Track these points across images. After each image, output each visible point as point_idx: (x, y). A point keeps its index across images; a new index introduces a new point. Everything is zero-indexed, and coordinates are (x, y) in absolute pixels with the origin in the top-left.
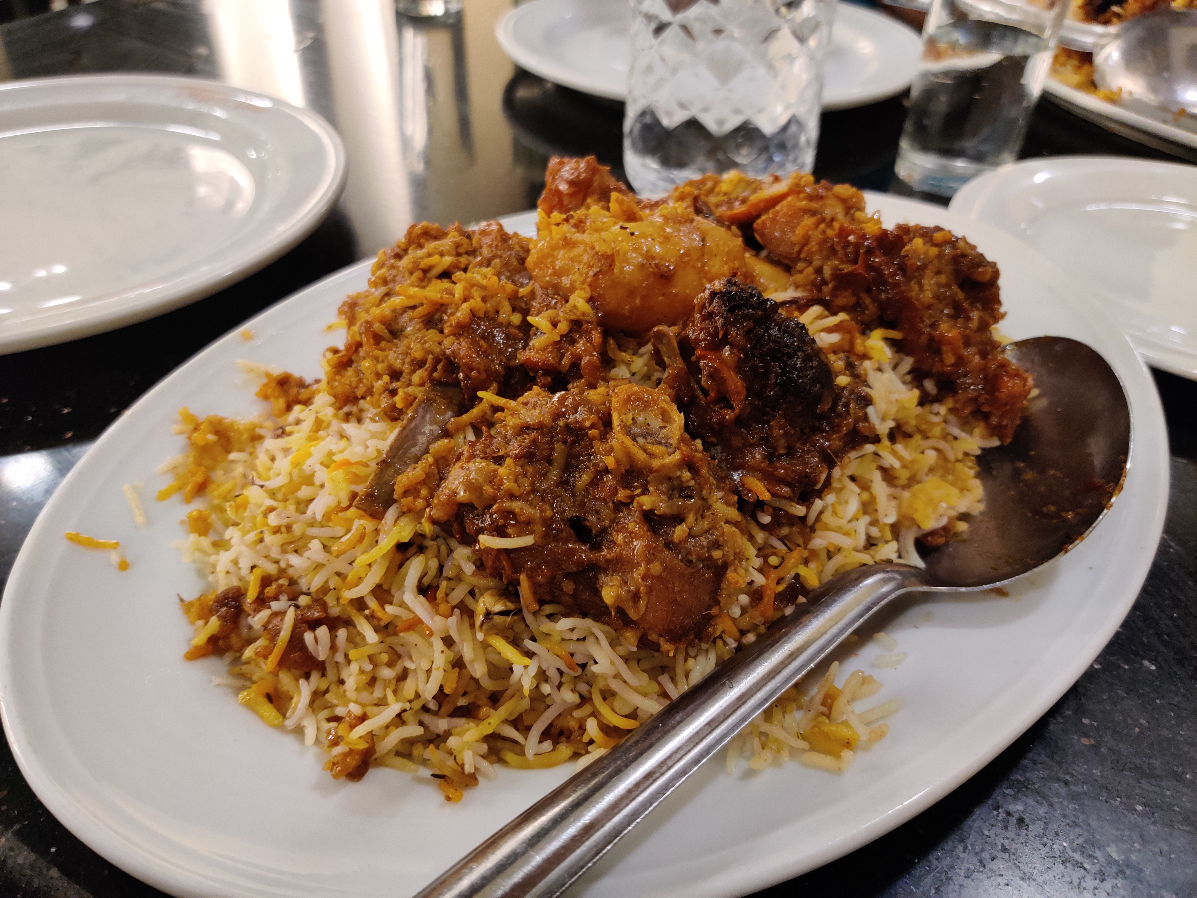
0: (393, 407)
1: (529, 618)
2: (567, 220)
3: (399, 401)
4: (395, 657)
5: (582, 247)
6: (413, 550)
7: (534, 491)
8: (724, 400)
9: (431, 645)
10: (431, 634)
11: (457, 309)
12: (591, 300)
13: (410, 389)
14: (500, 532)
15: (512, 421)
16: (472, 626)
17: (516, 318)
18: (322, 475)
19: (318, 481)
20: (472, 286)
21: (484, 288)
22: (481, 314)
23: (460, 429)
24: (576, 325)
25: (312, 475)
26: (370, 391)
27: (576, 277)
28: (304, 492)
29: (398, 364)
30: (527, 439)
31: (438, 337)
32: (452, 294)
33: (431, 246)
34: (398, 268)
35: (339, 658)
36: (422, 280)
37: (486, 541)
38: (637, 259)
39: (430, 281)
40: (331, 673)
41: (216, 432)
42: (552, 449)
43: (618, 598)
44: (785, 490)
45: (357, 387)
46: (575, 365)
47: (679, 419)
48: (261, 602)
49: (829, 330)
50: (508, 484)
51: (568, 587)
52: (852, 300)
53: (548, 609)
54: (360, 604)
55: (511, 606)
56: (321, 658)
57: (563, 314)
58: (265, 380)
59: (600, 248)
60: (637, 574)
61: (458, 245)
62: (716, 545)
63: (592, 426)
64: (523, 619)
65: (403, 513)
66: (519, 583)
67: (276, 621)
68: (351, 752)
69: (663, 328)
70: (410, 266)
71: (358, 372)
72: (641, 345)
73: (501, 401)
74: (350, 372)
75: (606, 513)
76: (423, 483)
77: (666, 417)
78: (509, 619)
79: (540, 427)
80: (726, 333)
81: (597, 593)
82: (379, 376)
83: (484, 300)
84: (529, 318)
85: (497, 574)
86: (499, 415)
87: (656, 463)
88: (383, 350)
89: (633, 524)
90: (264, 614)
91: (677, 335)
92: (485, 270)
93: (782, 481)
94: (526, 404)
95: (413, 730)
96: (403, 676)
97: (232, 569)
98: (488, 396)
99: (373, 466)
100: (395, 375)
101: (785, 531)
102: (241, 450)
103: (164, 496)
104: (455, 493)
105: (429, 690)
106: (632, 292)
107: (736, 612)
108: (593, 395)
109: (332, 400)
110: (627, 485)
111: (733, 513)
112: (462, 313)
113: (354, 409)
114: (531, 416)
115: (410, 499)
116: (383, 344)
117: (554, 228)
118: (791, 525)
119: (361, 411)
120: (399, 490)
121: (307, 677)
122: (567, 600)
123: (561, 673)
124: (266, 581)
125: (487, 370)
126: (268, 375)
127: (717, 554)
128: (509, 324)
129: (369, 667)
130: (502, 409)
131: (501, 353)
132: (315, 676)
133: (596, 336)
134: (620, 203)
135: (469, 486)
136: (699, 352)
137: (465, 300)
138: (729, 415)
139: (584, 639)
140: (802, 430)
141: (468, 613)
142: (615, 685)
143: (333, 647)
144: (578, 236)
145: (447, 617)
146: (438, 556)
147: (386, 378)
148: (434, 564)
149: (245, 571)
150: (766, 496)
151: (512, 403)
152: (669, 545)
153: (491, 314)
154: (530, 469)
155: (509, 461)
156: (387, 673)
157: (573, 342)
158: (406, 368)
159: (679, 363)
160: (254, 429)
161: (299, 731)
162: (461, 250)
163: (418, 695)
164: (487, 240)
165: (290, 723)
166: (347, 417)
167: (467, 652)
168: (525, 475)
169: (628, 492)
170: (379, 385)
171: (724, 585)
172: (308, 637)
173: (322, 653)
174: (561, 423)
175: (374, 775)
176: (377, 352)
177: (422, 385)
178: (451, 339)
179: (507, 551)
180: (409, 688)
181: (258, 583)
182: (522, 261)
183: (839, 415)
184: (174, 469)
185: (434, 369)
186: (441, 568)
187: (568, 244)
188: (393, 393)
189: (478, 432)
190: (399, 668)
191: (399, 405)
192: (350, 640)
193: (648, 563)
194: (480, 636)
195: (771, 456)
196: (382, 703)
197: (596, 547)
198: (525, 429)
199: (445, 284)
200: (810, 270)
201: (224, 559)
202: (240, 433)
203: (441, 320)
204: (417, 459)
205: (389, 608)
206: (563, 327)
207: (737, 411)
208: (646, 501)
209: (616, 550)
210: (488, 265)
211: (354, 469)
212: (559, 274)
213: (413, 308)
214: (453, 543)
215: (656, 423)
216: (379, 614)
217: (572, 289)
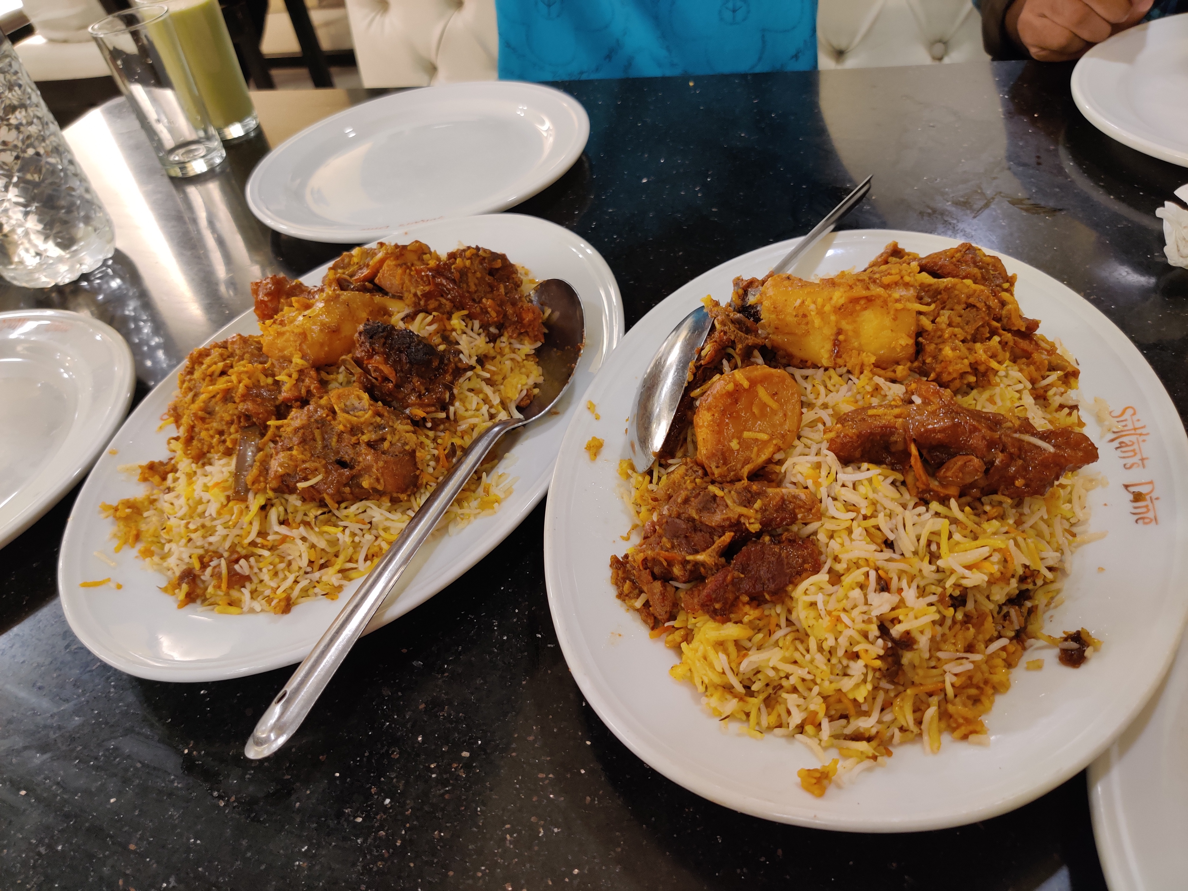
0: (228, 448)
1: (336, 512)
2: (274, 322)
3: (229, 444)
4: (282, 558)
5: (288, 334)
6: (268, 507)
7: (312, 455)
8: (386, 379)
9: (297, 545)
10: (294, 539)
11: (238, 387)
12: (303, 357)
13: (232, 437)
14: (306, 479)
15: (289, 429)
16: (312, 528)
17: (270, 380)
18: (206, 496)
19: (205, 500)
20: (240, 373)
21: (247, 372)
22: (251, 385)
23: (265, 444)
24: (301, 372)
25: (201, 498)
26: (211, 446)
27: (291, 349)
28: (200, 509)
29: (220, 428)
30: (300, 434)
31: (234, 406)
32: (231, 382)
33: (207, 361)
34: (194, 379)
35: (256, 570)
36: (211, 381)
37: (301, 485)
38: (316, 328)
39: (216, 380)
40: (255, 580)
41: (129, 507)
42: (313, 434)
43: (370, 484)
44: (433, 409)
45: (202, 448)
46: (309, 392)
47: (366, 396)
48: (204, 566)
49: (430, 324)
50: (300, 457)
51: (347, 490)
52: (437, 303)
53: (343, 505)
54: (253, 544)
55: (325, 510)
56: (247, 574)
57: (293, 369)
58: (139, 471)
59: (297, 331)
60: (374, 470)
61: (221, 355)
62: (406, 444)
63: (327, 416)
64: (334, 515)
65: (256, 494)
66: (324, 499)
67: (217, 570)
68: (280, 601)
69: (344, 357)
70: (202, 376)
71: (201, 440)
72: (339, 368)
73: (280, 422)
74: (195, 442)
75: (351, 451)
76: (259, 475)
77: (360, 398)
78: (326, 516)
79: (303, 427)
80: (373, 350)
81: (362, 488)
82: (212, 437)
83: (249, 378)
84: (277, 378)
85: (313, 499)
86: (282, 429)
87: (362, 420)
88: (208, 424)
89: (363, 449)
90: (209, 571)
91: (352, 358)
92: (242, 362)
93: (429, 405)
94: (292, 419)
95: (304, 583)
96: (290, 564)
97: (179, 562)
98: (272, 423)
99: (231, 480)
100: (221, 433)
101: (442, 427)
102: (148, 510)
103: (118, 550)
104: (277, 471)
105: (304, 563)
106: (322, 345)
107: (431, 470)
108: (323, 402)
109: (191, 460)
110: (354, 435)
111: (409, 428)
112: (241, 388)
113: (206, 460)
114: (297, 423)
115: (256, 485)
116: (207, 421)
117: (269, 329)
118: (443, 423)
119: (210, 459)
120: (249, 483)
121: (244, 587)
122: (350, 496)
123: (362, 530)
124: (201, 558)
125: (267, 411)
126: (141, 467)
127: (407, 448)
128: (268, 385)
129: (271, 567)
130: (282, 426)
131: (270, 400)
132: (248, 584)
133: (313, 373)
134: (297, 301)
135: (281, 465)
136: (365, 362)
137: (240, 382)
138: (391, 385)
139: (365, 511)
140: (430, 379)
141: (307, 524)
142: (388, 524)
143: (251, 567)
144: (284, 329)
145: (298, 528)
146: (282, 504)
147: (217, 436)
148: (281, 509)
149: (187, 560)
150: (423, 414)
151: (285, 421)
152: (384, 453)
153: (256, 384)
154: (307, 447)
155: (295, 447)
156: (282, 566)
157: (303, 381)
158: (225, 427)
159: (359, 370)
160: (149, 498)
161: (252, 611)
162: (225, 357)
163: (300, 568)
164: (236, 346)
165: (245, 609)
166: (204, 465)
167: (313, 538)
168: (305, 450)
169: (356, 437)
170: (215, 441)
171: (417, 460)
172: (237, 567)
173: (246, 572)
174: (312, 420)
175: (295, 610)
176: (206, 426)
177: (237, 432)
178: (242, 404)
179: (312, 486)
180: (294, 566)
181: (198, 560)
182: (260, 349)
183: (446, 365)
184: (115, 536)
185: (240, 422)
186: (286, 510)
187: (280, 334)
188: (224, 441)
189: (275, 442)
190: (286, 560)
191: (230, 446)
192: (257, 561)
193: (377, 463)
194: (317, 529)
195: (420, 397)
196: (285, 578)
197: (352, 468)
198: (296, 430)
199: (225, 378)
200: (411, 295)
201: (172, 561)
202: (142, 503)
203: (232, 397)
204: (251, 466)
205: (269, 538)
206: (295, 376)
207: (394, 381)
208: (365, 438)
209: (361, 464)
210: (243, 359)
211: (222, 485)
212: (281, 350)
213: (214, 397)
214: (286, 496)
215: (356, 403)
216: (265, 543)
217: (292, 355)
